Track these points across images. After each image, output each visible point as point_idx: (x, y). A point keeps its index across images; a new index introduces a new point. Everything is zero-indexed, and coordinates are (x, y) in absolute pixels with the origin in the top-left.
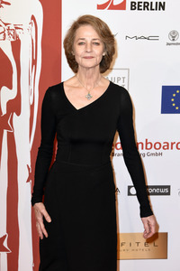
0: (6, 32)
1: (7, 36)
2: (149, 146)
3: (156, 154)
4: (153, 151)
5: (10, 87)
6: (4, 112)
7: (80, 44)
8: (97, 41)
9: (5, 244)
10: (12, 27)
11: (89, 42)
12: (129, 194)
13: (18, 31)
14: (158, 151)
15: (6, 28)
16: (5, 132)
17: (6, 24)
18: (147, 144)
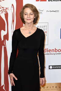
0: (3, 10)
1: (3, 12)
2: (56, 51)
3: (59, 54)
4: (58, 52)
5: (5, 30)
6: (2, 39)
7: (26, 15)
8: (31, 14)
9: (4, 88)
10: (5, 8)
11: (29, 14)
12: (49, 69)
13: (7, 10)
14: (60, 53)
15: (3, 9)
16: (3, 47)
17: (3, 8)
18: (55, 50)
